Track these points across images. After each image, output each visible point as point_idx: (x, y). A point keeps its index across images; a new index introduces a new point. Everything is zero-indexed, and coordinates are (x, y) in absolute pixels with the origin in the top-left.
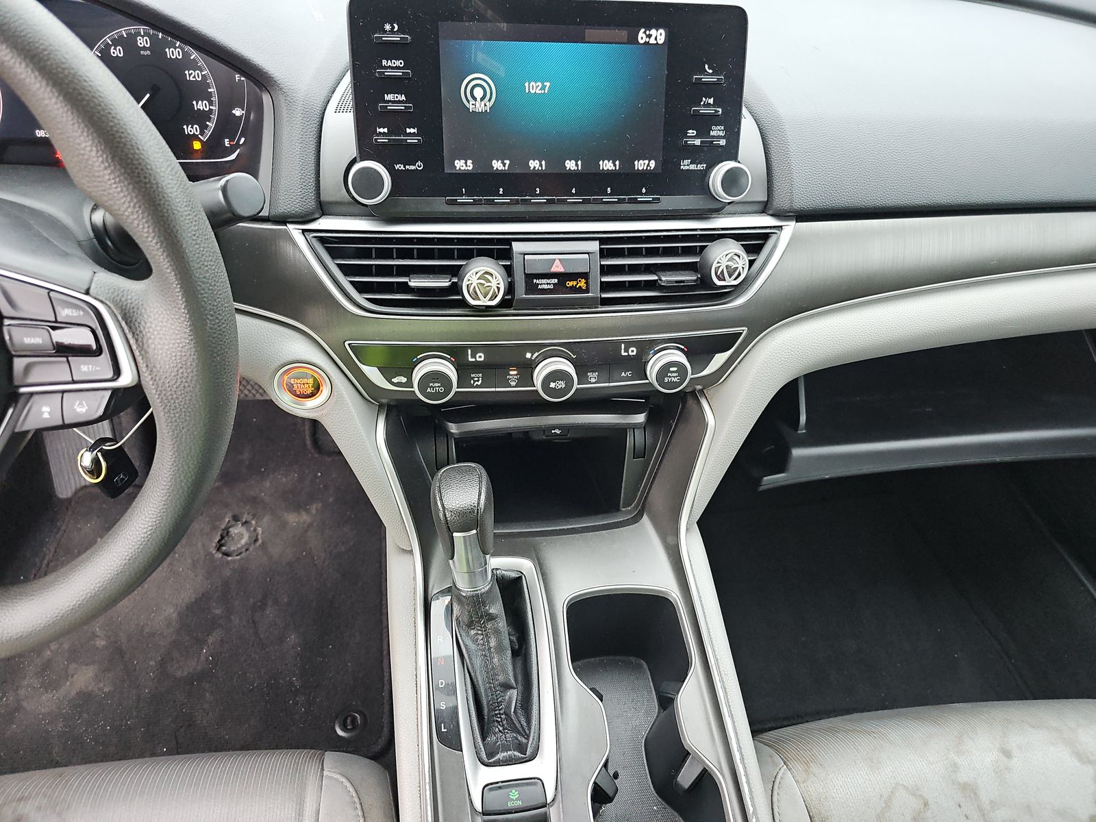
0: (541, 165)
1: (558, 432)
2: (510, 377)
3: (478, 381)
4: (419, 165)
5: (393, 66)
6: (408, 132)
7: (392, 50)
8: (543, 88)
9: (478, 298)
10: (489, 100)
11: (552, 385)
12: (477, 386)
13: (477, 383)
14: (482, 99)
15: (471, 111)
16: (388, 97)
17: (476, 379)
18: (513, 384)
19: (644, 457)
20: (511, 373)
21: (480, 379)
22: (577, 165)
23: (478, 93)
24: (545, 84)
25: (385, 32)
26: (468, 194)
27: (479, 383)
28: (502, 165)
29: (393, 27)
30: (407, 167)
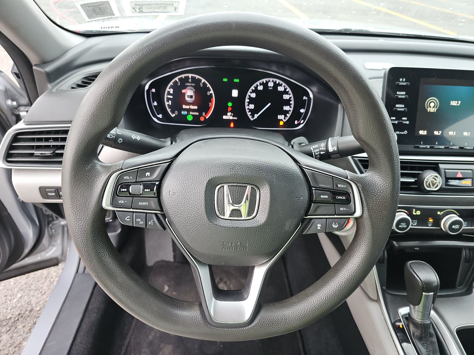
0: (454, 133)
1: (418, 249)
2: (429, 222)
3: (415, 223)
4: (406, 132)
5: (401, 94)
6: (403, 119)
7: (402, 88)
8: (458, 103)
9: (430, 187)
10: (436, 107)
11: (454, 227)
12: (415, 226)
13: (414, 224)
14: (433, 107)
15: (428, 111)
16: (397, 106)
17: (414, 222)
18: (430, 225)
19: (469, 263)
20: (430, 220)
21: (416, 222)
22: (468, 134)
23: (432, 105)
24: (458, 102)
25: (400, 82)
26: (424, 144)
27: (415, 224)
28: (438, 133)
29: (403, 80)
30: (401, 133)
